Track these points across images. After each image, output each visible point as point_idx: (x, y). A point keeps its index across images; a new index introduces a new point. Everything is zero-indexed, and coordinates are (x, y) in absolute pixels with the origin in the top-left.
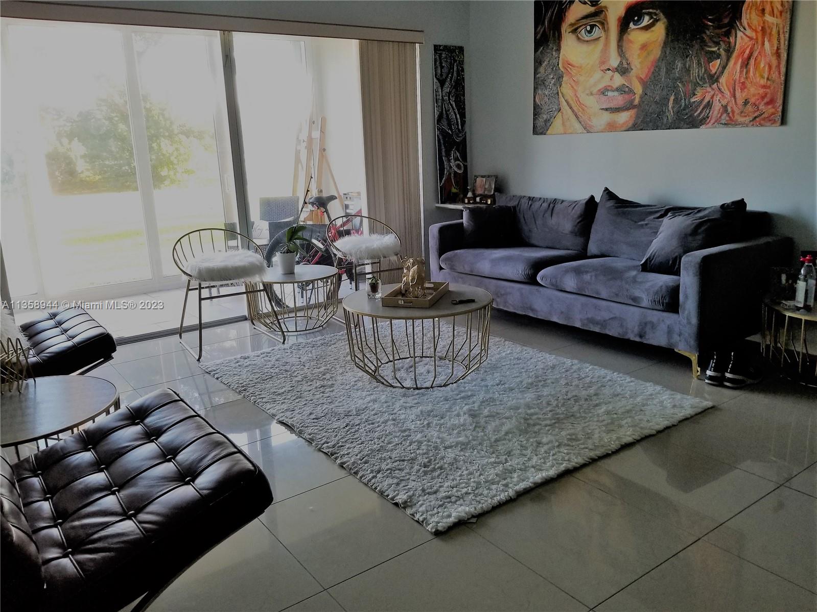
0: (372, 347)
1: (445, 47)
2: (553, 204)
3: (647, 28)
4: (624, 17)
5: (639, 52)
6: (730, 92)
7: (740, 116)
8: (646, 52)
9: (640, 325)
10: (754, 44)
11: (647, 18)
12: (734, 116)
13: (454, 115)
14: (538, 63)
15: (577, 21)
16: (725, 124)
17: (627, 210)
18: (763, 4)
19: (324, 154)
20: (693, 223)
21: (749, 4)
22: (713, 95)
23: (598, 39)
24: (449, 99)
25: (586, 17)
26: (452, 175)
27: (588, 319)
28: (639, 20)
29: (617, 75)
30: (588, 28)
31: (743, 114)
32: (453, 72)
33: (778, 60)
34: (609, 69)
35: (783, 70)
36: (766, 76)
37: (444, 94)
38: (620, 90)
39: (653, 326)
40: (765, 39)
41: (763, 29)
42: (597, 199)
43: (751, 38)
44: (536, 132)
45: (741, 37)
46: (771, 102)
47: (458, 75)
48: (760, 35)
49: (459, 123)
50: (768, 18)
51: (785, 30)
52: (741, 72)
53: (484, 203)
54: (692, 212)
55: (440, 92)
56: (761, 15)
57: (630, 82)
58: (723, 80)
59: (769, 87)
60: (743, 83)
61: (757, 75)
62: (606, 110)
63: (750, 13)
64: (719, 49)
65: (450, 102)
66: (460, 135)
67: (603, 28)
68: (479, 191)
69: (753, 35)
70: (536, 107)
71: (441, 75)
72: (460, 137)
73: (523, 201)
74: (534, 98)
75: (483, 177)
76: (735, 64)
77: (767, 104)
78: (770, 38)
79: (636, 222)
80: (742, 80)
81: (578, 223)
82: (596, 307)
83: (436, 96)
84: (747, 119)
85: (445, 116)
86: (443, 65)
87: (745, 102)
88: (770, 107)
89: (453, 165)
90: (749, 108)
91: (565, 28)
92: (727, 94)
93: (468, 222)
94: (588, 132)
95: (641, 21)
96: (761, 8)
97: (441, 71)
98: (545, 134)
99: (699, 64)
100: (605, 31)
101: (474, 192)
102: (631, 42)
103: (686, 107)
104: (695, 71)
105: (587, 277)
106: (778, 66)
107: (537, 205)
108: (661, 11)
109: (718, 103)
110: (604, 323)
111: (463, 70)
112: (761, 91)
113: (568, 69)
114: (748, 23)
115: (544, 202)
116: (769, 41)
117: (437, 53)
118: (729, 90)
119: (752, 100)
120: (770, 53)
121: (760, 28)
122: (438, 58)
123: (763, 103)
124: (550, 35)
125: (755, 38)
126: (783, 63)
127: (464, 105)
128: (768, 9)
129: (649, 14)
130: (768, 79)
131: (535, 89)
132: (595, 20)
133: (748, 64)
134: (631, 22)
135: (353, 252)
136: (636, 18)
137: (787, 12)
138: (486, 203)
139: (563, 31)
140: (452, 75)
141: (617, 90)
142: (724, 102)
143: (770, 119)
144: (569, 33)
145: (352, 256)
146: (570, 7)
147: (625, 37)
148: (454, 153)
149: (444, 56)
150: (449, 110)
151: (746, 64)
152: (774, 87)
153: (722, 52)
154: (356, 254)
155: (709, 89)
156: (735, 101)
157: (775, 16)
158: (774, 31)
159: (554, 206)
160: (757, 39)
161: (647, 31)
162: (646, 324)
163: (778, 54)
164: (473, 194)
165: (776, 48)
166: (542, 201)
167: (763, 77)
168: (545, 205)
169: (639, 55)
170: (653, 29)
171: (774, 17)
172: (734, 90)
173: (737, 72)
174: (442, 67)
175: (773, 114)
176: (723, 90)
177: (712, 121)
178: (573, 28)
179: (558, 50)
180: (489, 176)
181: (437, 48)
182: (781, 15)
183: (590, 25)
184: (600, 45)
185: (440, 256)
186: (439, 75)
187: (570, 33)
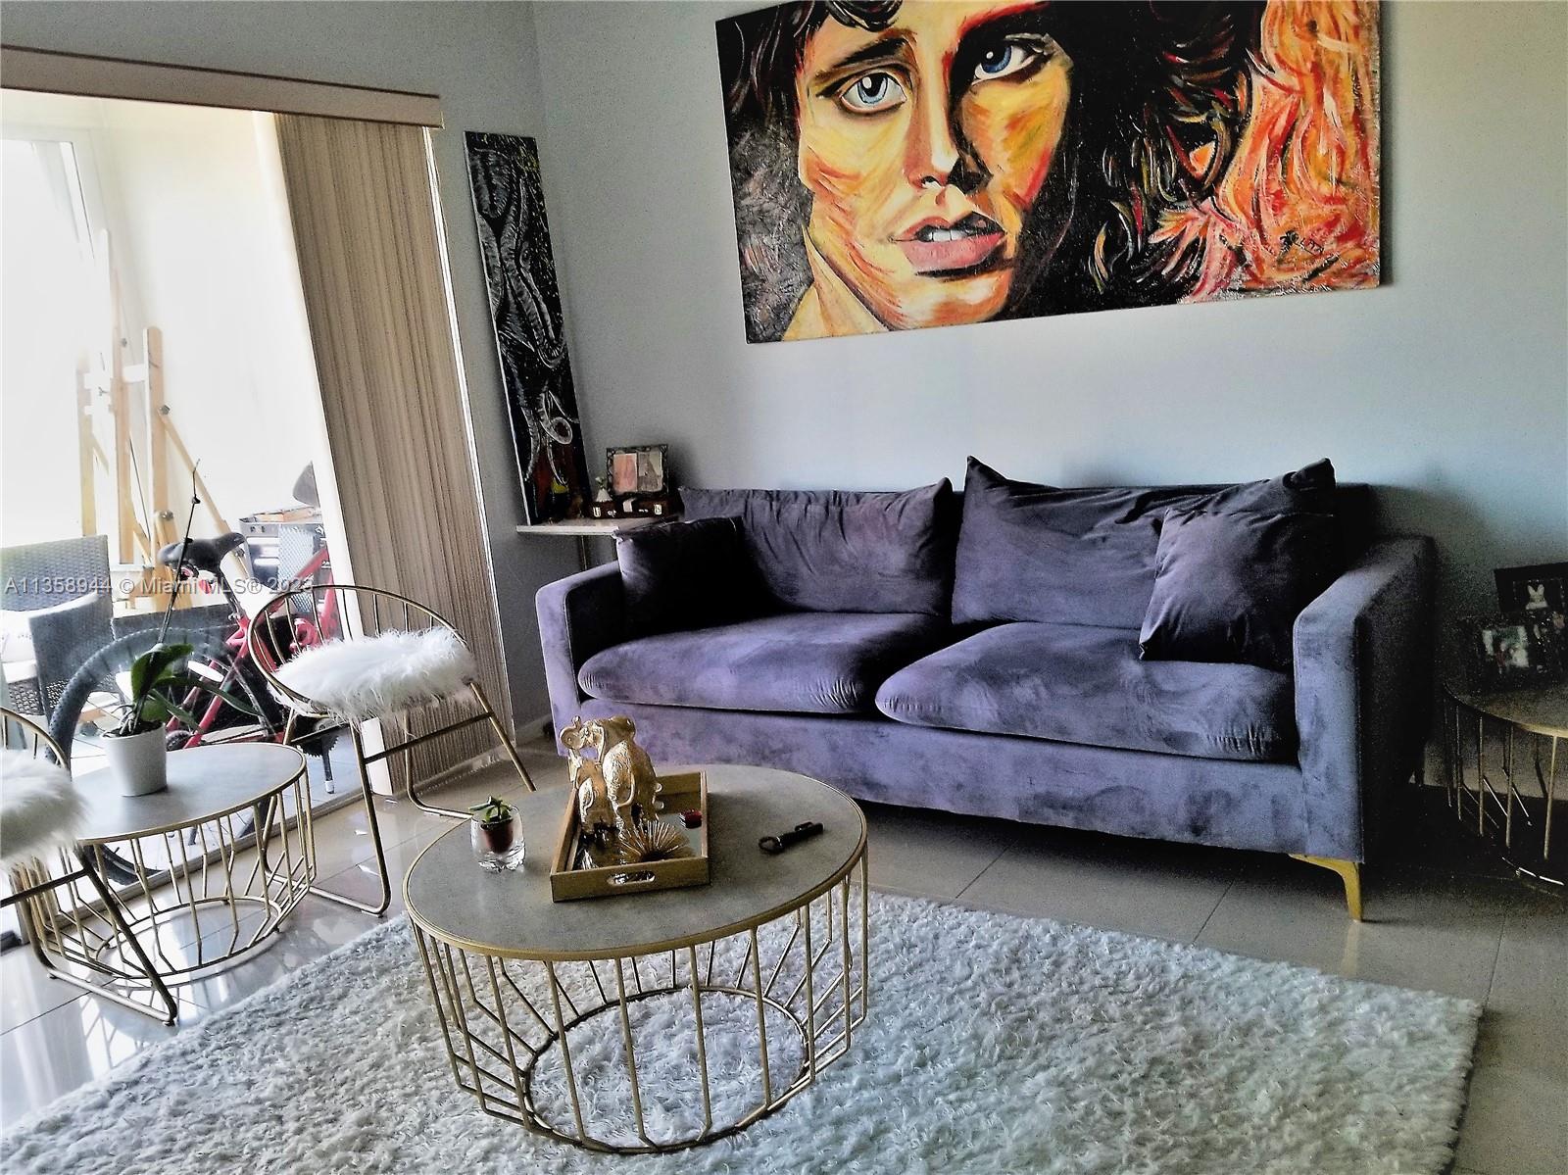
0: (490, 1003)
1: (493, 137)
2: (837, 507)
3: (1020, 77)
4: (957, 54)
5: (1005, 134)
6: (1247, 217)
7: (1279, 269)
8: (1024, 133)
9: (1192, 800)
10: (1298, 105)
11: (1017, 54)
12: (1262, 271)
13: (534, 305)
14: (741, 171)
15: (835, 66)
16: (1241, 291)
17: (1044, 510)
18: (1310, 9)
19: (166, 422)
20: (1254, 531)
21: (1276, 12)
22: (1206, 226)
23: (894, 108)
24: (519, 266)
25: (857, 57)
26: (550, 453)
27: (1036, 797)
28: (998, 59)
29: (954, 193)
30: (868, 83)
31: (1284, 266)
32: (519, 200)
33: (1360, 138)
34: (930, 179)
35: (1374, 158)
36: (1334, 175)
37: (504, 255)
38: (965, 224)
39: (1230, 803)
40: (1325, 90)
41: (1316, 68)
42: (958, 486)
43: (1288, 91)
44: (753, 337)
45: (1264, 88)
46: (1355, 232)
47: (531, 207)
48: (1309, 82)
49: (549, 322)
50: (1325, 41)
51: (1371, 68)
52: (1270, 169)
53: (644, 515)
54: (1211, 499)
55: (496, 250)
56: (1308, 35)
57: (988, 205)
58: (1226, 189)
59: (1343, 200)
60: (1278, 195)
61: (1312, 173)
62: (934, 274)
63: (1281, 34)
64: (1209, 118)
65: (521, 274)
66: (555, 353)
67: (907, 80)
68: (625, 486)
69: (1294, 82)
70: (748, 276)
71: (493, 207)
72: (554, 358)
73: (757, 502)
74: (741, 255)
75: (627, 450)
76: (1254, 150)
77: (1341, 239)
78: (1335, 88)
79: (1076, 535)
80: (1275, 187)
81: (921, 547)
82: (1056, 765)
83: (487, 259)
84: (1296, 277)
85: (513, 307)
86: (494, 182)
87: (1287, 238)
88: (1350, 244)
89: (548, 429)
90: (1299, 249)
91: (805, 84)
92: (1241, 221)
93: (635, 570)
94: (891, 328)
95: (1004, 62)
96: (1305, 20)
97: (491, 197)
98: (779, 340)
99: (1162, 156)
100: (912, 89)
101: (610, 487)
102: (984, 112)
103: (1138, 256)
104: (1153, 174)
105: (1024, 692)
106: (1363, 152)
107: (794, 512)
108: (1051, 36)
109: (1219, 244)
110: (1086, 806)
111: (540, 197)
112: (1327, 210)
113: (825, 184)
114: (1278, 56)
115: (809, 502)
116: (1334, 95)
117: (476, 153)
118: (1242, 210)
119: (1305, 231)
120: (1338, 121)
121: (1309, 65)
122: (479, 166)
123: (1331, 238)
124: (767, 104)
125: (1298, 88)
126: (1374, 143)
127: (554, 279)
128: (1324, 21)
129: (1023, 44)
130: (1339, 181)
131: (741, 236)
132: (882, 64)
133: (1286, 148)
134: (976, 65)
135: (346, 696)
136: (990, 55)
137: (1370, 29)
138: (651, 514)
139: (801, 92)
140: (518, 207)
141: (957, 226)
142: (1234, 243)
143: (1354, 271)
144: (817, 96)
145: (343, 710)
146: (812, 32)
147: (965, 101)
148: (548, 398)
149: (492, 159)
150: (521, 294)
151: (1280, 149)
152: (1358, 199)
153: (1219, 126)
154: (355, 699)
155: (1192, 212)
156: (1262, 236)
157: (1343, 37)
158: (1345, 72)
159: (842, 511)
160: (1303, 92)
161: (1022, 85)
162: (1207, 799)
163: (1358, 123)
164: (610, 493)
165: (1352, 110)
166: (805, 501)
167: (1326, 178)
168: (816, 509)
169: (1005, 140)
170: (1036, 78)
171: (1340, 39)
172: (1257, 210)
173: (1261, 170)
174: (492, 188)
175: (1359, 261)
176: (1228, 212)
177: (1208, 287)
178: (826, 85)
179: (794, 138)
180: (644, 449)
181: (473, 140)
182: (1357, 34)
183: (870, 76)
184: (903, 121)
185: (577, 665)
186: (486, 206)
187: (821, 97)
